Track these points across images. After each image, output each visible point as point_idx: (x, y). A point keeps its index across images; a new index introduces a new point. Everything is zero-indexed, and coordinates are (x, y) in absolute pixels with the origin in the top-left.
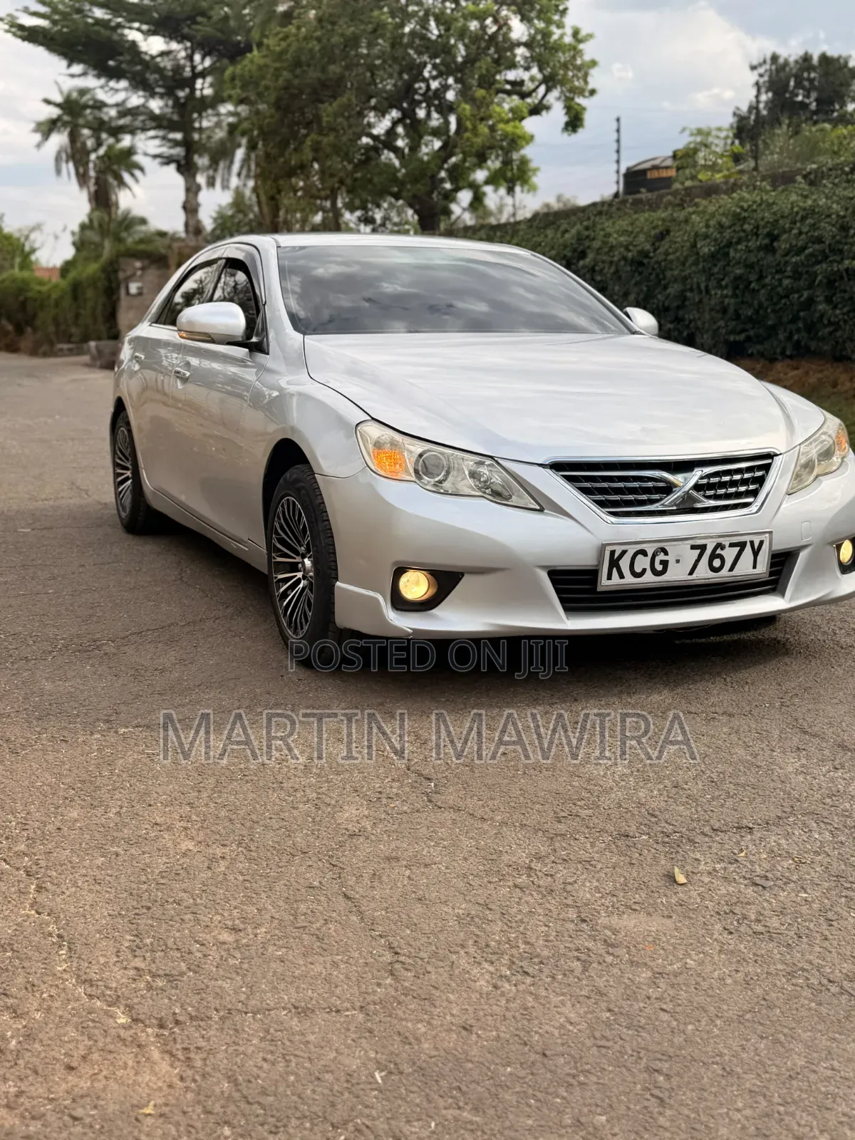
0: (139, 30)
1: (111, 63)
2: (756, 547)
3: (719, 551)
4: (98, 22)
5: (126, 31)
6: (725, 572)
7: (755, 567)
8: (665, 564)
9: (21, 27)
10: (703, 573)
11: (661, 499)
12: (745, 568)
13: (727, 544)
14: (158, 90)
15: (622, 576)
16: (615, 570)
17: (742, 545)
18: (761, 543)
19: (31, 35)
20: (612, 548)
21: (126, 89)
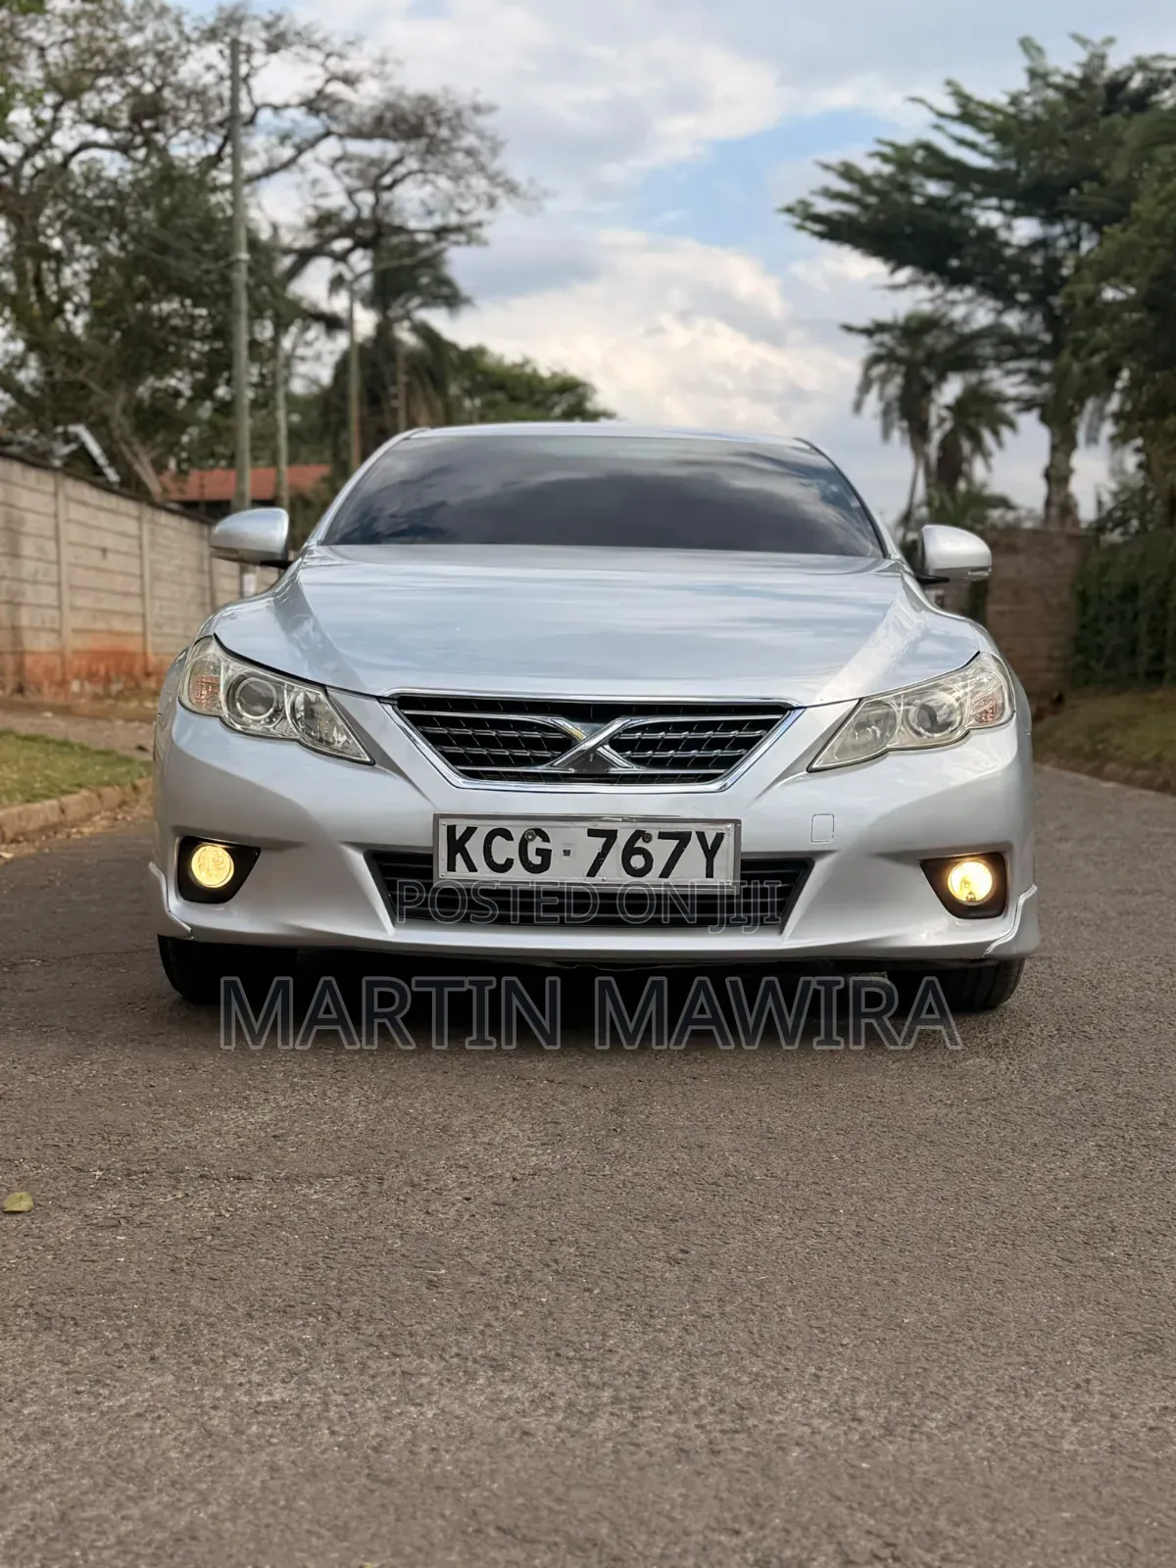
0: (1000, 209)
1: (954, 263)
2: (710, 843)
3: (640, 844)
4: (932, 202)
5: (976, 212)
6: (652, 878)
7: (710, 874)
8: (545, 854)
9: (818, 218)
10: (613, 874)
11: (554, 758)
12: (690, 873)
13: (655, 834)
14: (1023, 297)
15: (472, 868)
16: (459, 856)
17: (683, 839)
18: (719, 837)
19: (836, 230)
20: (452, 822)
21: (969, 301)
